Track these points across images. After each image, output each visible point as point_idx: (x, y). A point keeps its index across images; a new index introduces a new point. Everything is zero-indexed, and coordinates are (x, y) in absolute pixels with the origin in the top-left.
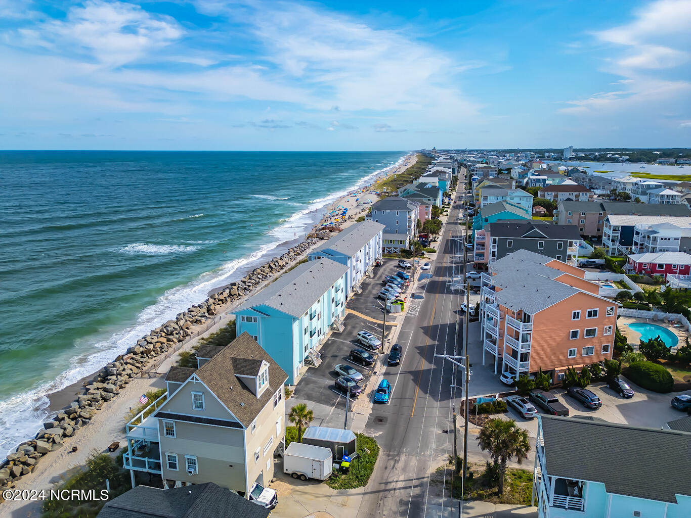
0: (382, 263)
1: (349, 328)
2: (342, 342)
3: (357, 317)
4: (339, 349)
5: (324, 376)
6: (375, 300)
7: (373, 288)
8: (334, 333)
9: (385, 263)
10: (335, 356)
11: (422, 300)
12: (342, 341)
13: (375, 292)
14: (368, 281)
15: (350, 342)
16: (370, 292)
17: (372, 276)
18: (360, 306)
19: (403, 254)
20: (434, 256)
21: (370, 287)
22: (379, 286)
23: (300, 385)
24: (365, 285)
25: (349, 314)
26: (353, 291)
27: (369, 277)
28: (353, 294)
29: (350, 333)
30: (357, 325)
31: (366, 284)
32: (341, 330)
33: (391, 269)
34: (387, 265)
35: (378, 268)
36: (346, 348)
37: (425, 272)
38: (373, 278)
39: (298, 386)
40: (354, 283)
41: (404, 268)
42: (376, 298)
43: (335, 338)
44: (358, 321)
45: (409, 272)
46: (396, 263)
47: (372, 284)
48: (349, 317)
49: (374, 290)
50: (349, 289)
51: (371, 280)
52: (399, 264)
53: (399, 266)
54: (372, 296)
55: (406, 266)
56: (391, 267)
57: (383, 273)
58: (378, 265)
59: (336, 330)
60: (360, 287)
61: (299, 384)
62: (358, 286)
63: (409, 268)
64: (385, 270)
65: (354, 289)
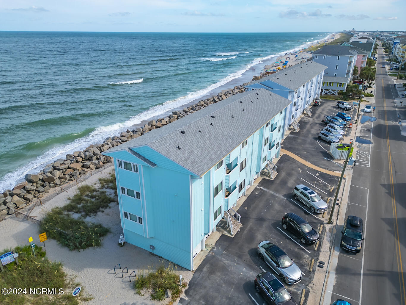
0: (320, 103)
1: (283, 174)
2: (273, 196)
3: (294, 160)
4: (269, 206)
5: (240, 257)
6: (314, 141)
7: (312, 128)
8: (263, 179)
9: (322, 104)
10: (261, 220)
11: (371, 145)
12: (272, 192)
13: (313, 131)
14: (306, 119)
15: (284, 196)
16: (309, 131)
17: (310, 115)
18: (297, 147)
19: (341, 96)
20: (373, 100)
21: (308, 126)
22: (318, 125)
23: (202, 271)
24: (303, 124)
25: (285, 155)
26: (290, 129)
27: (307, 115)
28: (290, 132)
29: (284, 183)
30: (294, 172)
31: (304, 122)
32: (273, 177)
33: (330, 110)
34: (325, 105)
35: (316, 107)
36: (277, 207)
37: (367, 114)
38: (312, 117)
39: (197, 275)
40: (292, 121)
41: (343, 109)
42: (316, 139)
43: (264, 187)
44: (294, 166)
45: (349, 114)
46: (335, 104)
47: (310, 123)
48: (284, 160)
49: (313, 130)
50: (286, 127)
51: (309, 119)
52: (338, 105)
53: (338, 107)
54: (310, 136)
55: (346, 108)
56: (329, 107)
57: (321, 112)
58: (315, 105)
59: (266, 176)
60: (297, 125)
61: (200, 269)
62: (296, 124)
63: (349, 109)
64: (323, 110)
65: (292, 127)
